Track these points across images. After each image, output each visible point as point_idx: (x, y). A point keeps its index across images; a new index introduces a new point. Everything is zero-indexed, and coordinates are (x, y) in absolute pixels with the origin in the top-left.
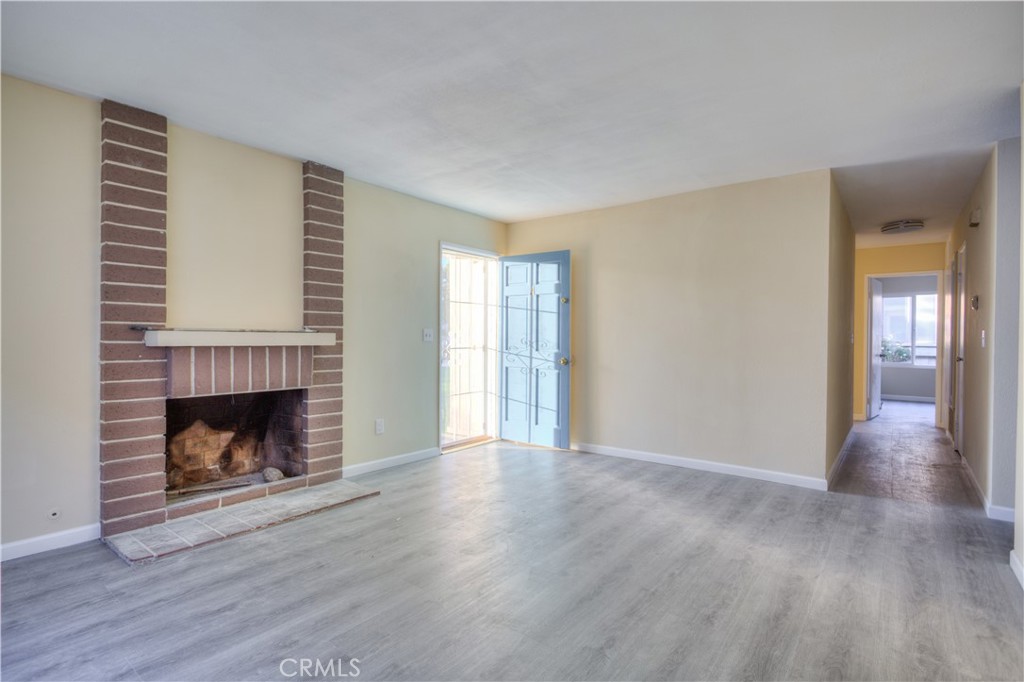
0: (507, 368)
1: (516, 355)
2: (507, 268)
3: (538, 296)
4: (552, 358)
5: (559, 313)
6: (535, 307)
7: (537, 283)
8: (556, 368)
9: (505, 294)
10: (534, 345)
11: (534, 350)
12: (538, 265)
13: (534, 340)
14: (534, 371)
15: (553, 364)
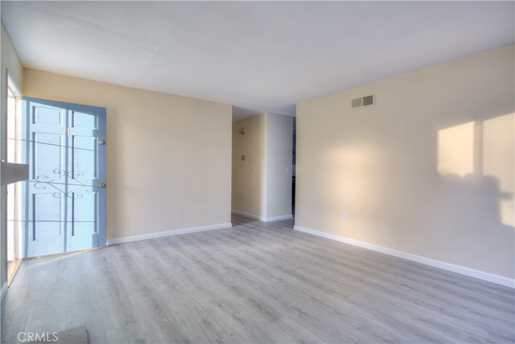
0: (34, 195)
1: (48, 183)
2: (34, 108)
3: (73, 137)
4: (90, 183)
5: (95, 151)
6: (70, 144)
7: (73, 126)
8: (94, 191)
9: (32, 129)
10: (70, 174)
11: (70, 179)
12: (73, 113)
13: (70, 169)
14: (70, 195)
15: (91, 188)
